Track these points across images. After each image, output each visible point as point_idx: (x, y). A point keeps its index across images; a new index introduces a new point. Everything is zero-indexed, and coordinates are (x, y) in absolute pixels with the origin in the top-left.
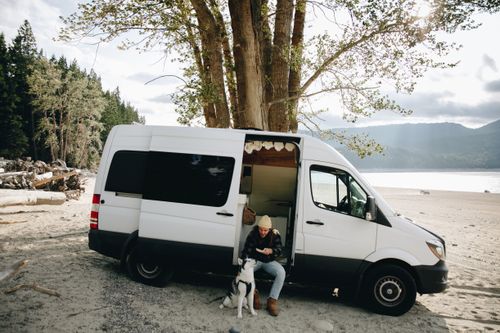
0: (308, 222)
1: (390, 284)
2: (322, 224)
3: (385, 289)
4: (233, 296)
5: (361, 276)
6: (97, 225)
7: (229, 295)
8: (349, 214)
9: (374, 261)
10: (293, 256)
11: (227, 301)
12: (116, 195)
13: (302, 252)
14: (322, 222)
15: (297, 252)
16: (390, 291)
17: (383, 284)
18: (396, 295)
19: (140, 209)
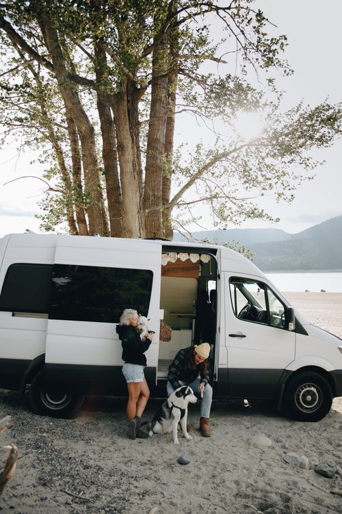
0: (231, 336)
1: (308, 391)
2: (244, 336)
3: (304, 396)
4: (164, 421)
5: (283, 386)
7: (160, 421)
8: (270, 326)
9: (294, 370)
10: (216, 372)
11: (158, 427)
12: (13, 315)
13: (225, 367)
14: (244, 334)
15: (220, 366)
16: (309, 398)
17: (303, 391)
18: (315, 400)
19: (46, 331)
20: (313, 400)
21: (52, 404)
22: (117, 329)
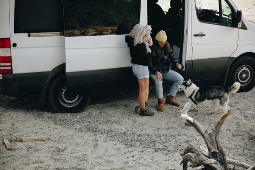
0: (195, 35)
1: (244, 70)
2: (204, 35)
3: (241, 74)
5: (229, 68)
6: (12, 69)
8: (221, 24)
9: (236, 56)
10: (184, 64)
12: (29, 36)
13: (190, 59)
14: (204, 33)
15: (187, 59)
16: (244, 75)
17: (240, 71)
18: (248, 77)
19: (65, 46)
20: (247, 77)
21: (68, 103)
22: (126, 39)
